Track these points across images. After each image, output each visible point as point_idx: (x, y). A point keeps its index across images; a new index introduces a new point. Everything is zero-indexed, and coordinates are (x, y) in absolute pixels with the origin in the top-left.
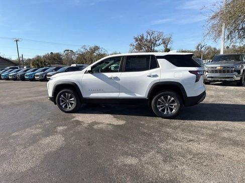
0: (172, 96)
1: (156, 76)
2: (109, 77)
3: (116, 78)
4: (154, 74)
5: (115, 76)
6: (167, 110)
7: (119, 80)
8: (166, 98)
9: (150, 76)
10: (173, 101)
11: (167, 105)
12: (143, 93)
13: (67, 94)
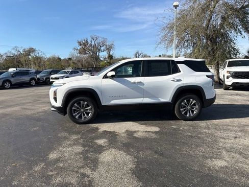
0: (194, 99)
1: (179, 80)
2: (132, 82)
3: (140, 83)
4: (178, 78)
5: (139, 81)
6: (189, 113)
7: (144, 85)
8: (188, 101)
9: (173, 81)
10: (194, 105)
11: (189, 107)
12: (167, 98)
13: (82, 102)
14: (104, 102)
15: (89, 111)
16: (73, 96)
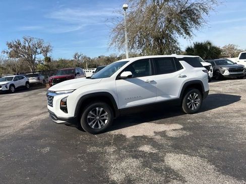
0: (196, 93)
1: (185, 76)
2: (145, 81)
3: (153, 82)
4: (182, 75)
5: (152, 80)
6: (194, 106)
7: (156, 83)
8: (192, 95)
9: (180, 77)
10: (197, 98)
11: (193, 101)
12: (175, 95)
13: (97, 109)
14: (120, 106)
15: (105, 118)
16: (88, 102)
